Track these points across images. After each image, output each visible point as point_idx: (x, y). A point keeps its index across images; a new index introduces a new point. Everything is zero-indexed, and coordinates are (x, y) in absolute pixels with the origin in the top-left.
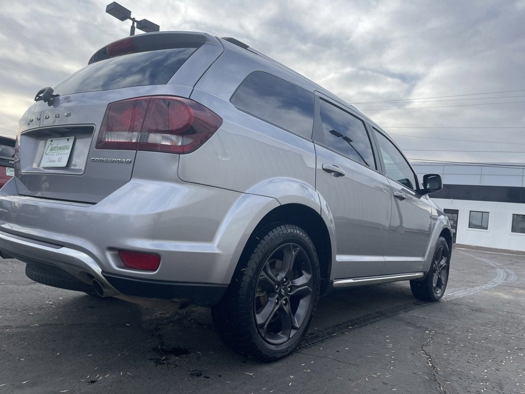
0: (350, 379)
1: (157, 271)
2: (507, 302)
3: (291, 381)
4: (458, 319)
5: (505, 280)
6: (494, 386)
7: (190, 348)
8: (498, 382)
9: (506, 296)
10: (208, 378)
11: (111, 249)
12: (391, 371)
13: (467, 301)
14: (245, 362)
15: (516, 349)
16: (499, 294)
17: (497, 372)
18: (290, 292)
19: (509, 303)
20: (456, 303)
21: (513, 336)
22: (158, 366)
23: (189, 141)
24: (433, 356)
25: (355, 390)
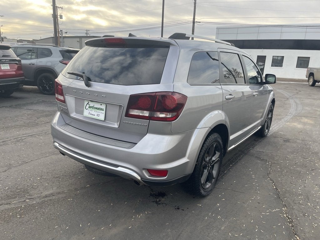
0: (243, 203)
1: (167, 177)
2: (300, 131)
3: (219, 207)
4: (279, 149)
5: (296, 110)
6: (305, 198)
7: (166, 192)
8: (307, 195)
9: (299, 125)
10: (183, 210)
11: (144, 169)
12: (259, 194)
13: (280, 133)
14: (194, 198)
15: (311, 170)
16: (295, 124)
17: (305, 188)
18: (212, 164)
19: (301, 132)
20: (275, 136)
21: (308, 160)
22: (159, 205)
23: (175, 114)
24: (275, 181)
25: (248, 209)
